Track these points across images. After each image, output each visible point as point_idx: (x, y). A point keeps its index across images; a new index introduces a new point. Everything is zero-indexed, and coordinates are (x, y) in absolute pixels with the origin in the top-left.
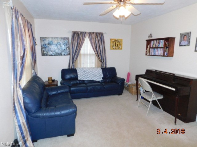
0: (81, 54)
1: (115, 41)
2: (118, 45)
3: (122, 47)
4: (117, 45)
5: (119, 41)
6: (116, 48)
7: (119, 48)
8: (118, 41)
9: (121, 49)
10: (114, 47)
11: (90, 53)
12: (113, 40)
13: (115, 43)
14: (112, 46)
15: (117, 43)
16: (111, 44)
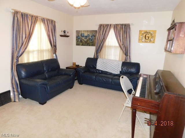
0: (105, 46)
1: (146, 32)
2: (149, 37)
3: (154, 40)
4: (147, 38)
5: (152, 32)
6: (146, 41)
7: (150, 41)
8: (150, 33)
9: (154, 42)
10: (144, 39)
11: (114, 45)
12: (143, 32)
13: (145, 35)
14: (140, 39)
15: (147, 35)
16: (139, 36)
